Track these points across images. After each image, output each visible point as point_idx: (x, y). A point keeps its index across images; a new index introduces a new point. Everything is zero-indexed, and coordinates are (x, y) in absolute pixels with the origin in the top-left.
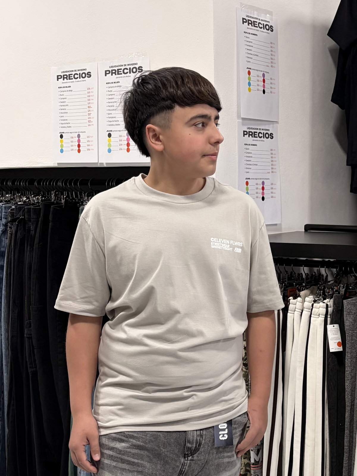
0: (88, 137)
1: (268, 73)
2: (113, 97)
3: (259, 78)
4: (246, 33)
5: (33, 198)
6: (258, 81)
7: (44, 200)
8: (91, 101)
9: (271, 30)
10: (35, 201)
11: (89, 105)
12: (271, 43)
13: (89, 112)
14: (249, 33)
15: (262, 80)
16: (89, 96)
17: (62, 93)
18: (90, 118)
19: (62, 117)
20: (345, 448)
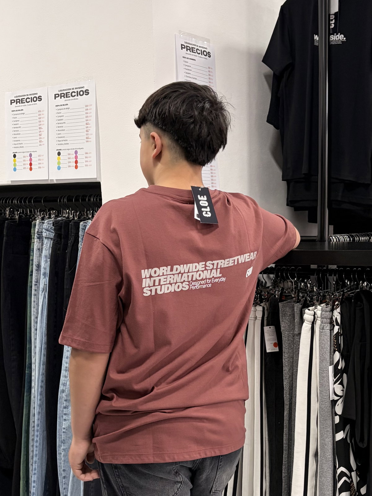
0: (39, 156)
2: (62, 118)
4: (185, 58)
8: (42, 123)
9: (208, 56)
11: (40, 126)
12: (209, 68)
13: (40, 133)
14: (188, 58)
16: (40, 118)
17: (15, 116)
18: (41, 138)
19: (15, 138)
20: (284, 445)
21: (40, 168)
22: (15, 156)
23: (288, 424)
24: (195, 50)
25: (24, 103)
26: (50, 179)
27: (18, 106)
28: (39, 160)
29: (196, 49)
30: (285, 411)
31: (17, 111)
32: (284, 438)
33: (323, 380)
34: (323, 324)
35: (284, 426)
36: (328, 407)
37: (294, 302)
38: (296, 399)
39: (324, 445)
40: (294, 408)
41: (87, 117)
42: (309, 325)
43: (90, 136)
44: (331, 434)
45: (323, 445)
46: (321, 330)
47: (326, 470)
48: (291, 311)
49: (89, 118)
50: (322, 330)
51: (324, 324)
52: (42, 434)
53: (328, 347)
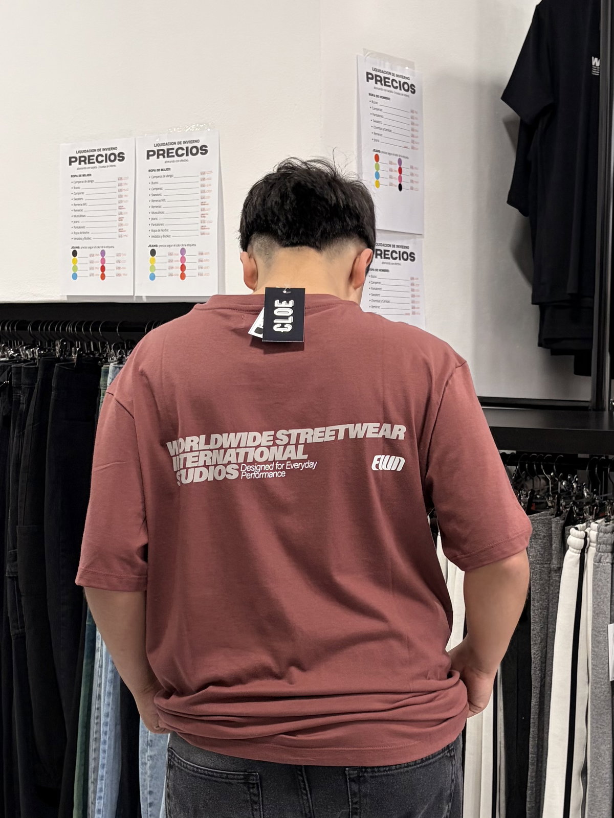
0: (118, 255)
1: (407, 158)
2: (159, 192)
3: (392, 166)
4: (372, 95)
5: (25, 351)
6: (391, 170)
7: (44, 355)
8: (124, 199)
9: (411, 91)
10: (29, 356)
11: (120, 205)
12: (412, 111)
13: (121, 216)
14: (378, 96)
15: (397, 170)
16: (120, 191)
17: (77, 185)
18: (122, 225)
19: (77, 222)
20: (530, 756)
21: (119, 275)
22: (75, 254)
23: (537, 719)
24: (389, 82)
25: (94, 163)
26: (136, 295)
27: (83, 168)
28: (119, 261)
29: (391, 79)
30: (532, 697)
31: (80, 176)
32: (531, 743)
33: (598, 646)
34: (600, 553)
35: (530, 724)
36: (606, 693)
37: (552, 515)
38: (552, 679)
39: (598, 757)
40: (549, 693)
41: (203, 192)
42: (577, 554)
43: (207, 225)
44: (609, 738)
45: (596, 756)
46: (596, 564)
47: (601, 798)
48: (546, 530)
49: (206, 195)
50: (598, 562)
51: (602, 554)
52: (114, 730)
53: (607, 592)
